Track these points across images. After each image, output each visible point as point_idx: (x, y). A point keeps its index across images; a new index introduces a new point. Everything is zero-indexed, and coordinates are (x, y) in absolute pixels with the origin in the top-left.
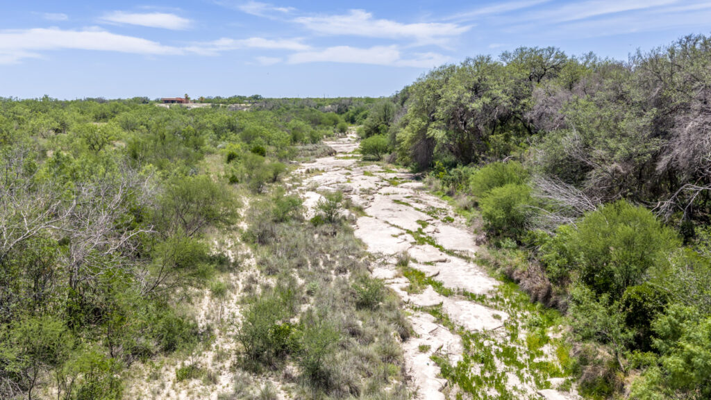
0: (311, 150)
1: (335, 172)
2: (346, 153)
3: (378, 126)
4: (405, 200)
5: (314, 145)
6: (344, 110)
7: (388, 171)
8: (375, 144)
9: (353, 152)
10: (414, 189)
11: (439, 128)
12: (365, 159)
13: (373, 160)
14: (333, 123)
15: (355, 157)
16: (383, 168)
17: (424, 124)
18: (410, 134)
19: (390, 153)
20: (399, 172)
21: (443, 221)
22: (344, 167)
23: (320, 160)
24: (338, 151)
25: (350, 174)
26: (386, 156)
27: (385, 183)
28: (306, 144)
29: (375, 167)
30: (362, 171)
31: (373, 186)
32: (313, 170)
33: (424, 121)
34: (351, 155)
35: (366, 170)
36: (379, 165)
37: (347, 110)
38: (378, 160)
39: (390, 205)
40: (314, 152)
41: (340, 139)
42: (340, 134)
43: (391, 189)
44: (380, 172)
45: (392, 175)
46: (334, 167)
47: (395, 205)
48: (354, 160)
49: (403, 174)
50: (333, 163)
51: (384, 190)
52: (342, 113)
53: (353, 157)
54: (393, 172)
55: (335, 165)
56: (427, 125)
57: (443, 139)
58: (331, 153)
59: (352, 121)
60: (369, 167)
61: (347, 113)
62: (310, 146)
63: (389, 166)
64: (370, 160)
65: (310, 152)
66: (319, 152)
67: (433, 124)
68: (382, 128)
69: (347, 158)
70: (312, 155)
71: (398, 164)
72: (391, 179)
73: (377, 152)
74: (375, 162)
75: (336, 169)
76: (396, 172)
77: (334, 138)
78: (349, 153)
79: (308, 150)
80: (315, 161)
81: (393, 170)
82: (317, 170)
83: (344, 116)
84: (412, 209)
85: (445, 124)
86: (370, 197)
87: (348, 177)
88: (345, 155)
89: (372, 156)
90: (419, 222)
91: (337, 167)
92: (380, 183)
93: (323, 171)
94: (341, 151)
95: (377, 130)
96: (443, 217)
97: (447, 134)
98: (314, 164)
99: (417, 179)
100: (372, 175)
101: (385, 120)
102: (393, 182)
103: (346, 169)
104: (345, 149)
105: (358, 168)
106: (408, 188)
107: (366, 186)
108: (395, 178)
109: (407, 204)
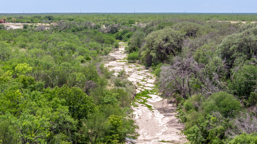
0: (106, 58)
1: (118, 67)
2: (120, 59)
3: (135, 47)
4: (141, 74)
5: (107, 56)
6: (115, 31)
7: (138, 66)
8: (133, 56)
9: (124, 59)
10: (145, 72)
11: (154, 52)
12: (129, 62)
13: (132, 63)
14: (111, 42)
15: (125, 61)
16: (136, 66)
17: (149, 51)
18: (145, 54)
19: (139, 60)
20: (142, 67)
21: (150, 78)
22: (121, 65)
23: (110, 62)
24: (117, 58)
25: (124, 67)
26: (138, 61)
27: (136, 70)
28: (103, 55)
29: (133, 65)
30: (128, 66)
31: (132, 71)
32: (110, 66)
33: (149, 50)
34: (123, 60)
35: (129, 66)
36: (134, 64)
37: (117, 31)
38: (134, 63)
39: (137, 75)
40: (108, 59)
41: (116, 52)
42: (116, 49)
43: (138, 72)
44: (135, 67)
45: (139, 68)
46: (117, 65)
47: (138, 75)
48: (124, 63)
49: (143, 68)
50: (116, 64)
51: (136, 72)
52: (114, 33)
53: (124, 61)
54: (139, 67)
55: (118, 64)
56: (150, 51)
57: (154, 56)
58: (114, 59)
59: (120, 38)
60: (131, 65)
61: (117, 33)
62: (105, 56)
63: (138, 65)
64: (131, 63)
65: (106, 59)
66: (109, 59)
67: (152, 51)
68: (136, 49)
69: (121, 62)
70: (107, 60)
71: (142, 64)
72: (138, 69)
73: (134, 59)
74: (133, 63)
75: (119, 66)
76: (141, 67)
77: (113, 51)
78: (122, 60)
79: (105, 58)
80: (109, 63)
81: (140, 66)
82: (112, 66)
83: (115, 35)
84: (143, 76)
85: (156, 51)
86: (131, 73)
87: (124, 68)
88: (120, 60)
89: (132, 61)
90: (143, 78)
91: (119, 65)
92: (134, 70)
93: (114, 66)
94: (118, 58)
95: (134, 49)
96: (150, 77)
97: (156, 54)
98: (109, 64)
99: (147, 69)
100: (132, 68)
101: (138, 45)
102: (138, 70)
103: (122, 66)
104: (120, 58)
105: (127, 66)
106: (143, 71)
107: (130, 70)
108: (140, 69)
109: (142, 75)
